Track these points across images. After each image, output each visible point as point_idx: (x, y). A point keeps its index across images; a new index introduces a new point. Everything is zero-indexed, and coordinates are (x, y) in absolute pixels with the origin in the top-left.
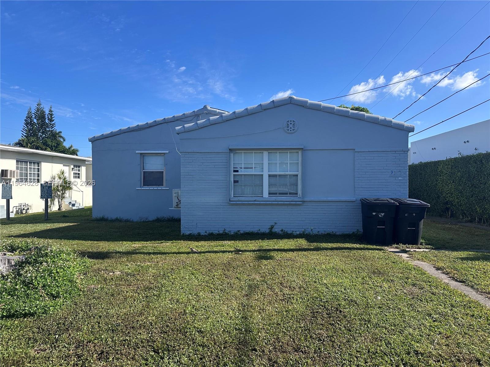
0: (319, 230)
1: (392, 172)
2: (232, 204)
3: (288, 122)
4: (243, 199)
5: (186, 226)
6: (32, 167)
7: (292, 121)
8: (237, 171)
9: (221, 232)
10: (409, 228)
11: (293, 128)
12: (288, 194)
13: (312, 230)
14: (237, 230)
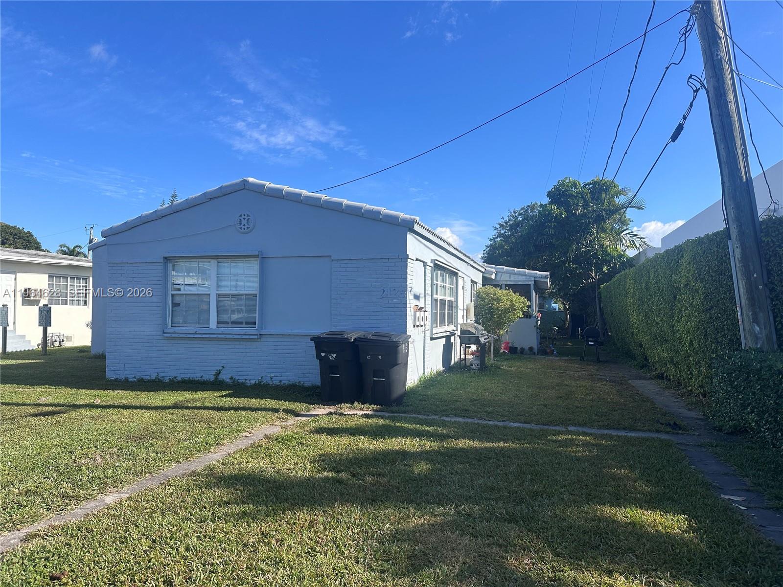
0: (281, 379)
1: (384, 291)
2: (167, 337)
3: (241, 216)
4: (184, 330)
5: (112, 368)
6: (75, 284)
7: (246, 215)
8: (179, 290)
9: (154, 378)
10: (375, 379)
11: (247, 225)
12: (244, 324)
13: (271, 378)
14: (173, 375)
